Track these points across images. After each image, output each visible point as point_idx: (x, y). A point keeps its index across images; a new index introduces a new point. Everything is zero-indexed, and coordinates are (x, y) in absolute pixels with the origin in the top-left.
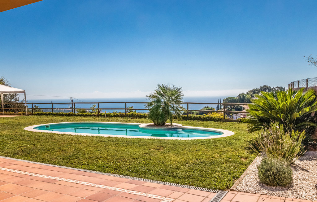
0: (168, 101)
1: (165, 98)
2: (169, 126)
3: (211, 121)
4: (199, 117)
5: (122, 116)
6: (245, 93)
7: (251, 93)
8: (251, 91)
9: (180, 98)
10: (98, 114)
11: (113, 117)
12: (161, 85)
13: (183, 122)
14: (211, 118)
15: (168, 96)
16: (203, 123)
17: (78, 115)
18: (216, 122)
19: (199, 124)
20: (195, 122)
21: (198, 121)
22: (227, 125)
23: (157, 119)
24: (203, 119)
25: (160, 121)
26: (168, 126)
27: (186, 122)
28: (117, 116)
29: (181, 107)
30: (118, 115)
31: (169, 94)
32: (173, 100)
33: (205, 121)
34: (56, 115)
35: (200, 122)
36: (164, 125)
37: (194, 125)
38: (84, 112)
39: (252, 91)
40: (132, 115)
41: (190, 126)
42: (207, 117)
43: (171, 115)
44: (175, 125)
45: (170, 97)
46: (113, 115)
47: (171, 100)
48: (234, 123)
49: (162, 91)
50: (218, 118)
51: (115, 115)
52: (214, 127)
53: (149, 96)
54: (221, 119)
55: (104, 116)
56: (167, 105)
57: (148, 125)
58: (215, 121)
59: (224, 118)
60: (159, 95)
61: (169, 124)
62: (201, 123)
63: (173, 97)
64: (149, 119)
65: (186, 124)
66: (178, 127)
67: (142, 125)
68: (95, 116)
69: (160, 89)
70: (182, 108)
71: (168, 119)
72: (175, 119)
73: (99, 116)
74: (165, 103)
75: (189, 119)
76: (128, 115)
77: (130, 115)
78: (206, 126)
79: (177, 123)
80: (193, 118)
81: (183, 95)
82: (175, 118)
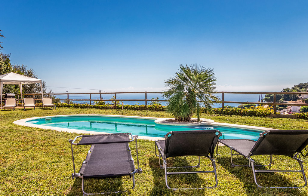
0: (195, 88)
1: (189, 84)
2: (196, 121)
3: (256, 116)
4: (239, 111)
5: (142, 109)
6: (290, 88)
7: (298, 88)
8: (297, 86)
9: (212, 84)
10: (115, 106)
11: (131, 109)
12: (185, 66)
13: (216, 117)
14: (255, 113)
15: (194, 81)
16: (243, 119)
17: (94, 107)
18: (263, 118)
19: (238, 120)
20: (233, 117)
21: (237, 116)
22: (281, 122)
23: (179, 112)
24: (244, 113)
25: (182, 115)
26: (193, 121)
27: (219, 117)
28: (135, 108)
29: (212, 97)
30: (137, 108)
31: (195, 78)
32: (201, 86)
33: (247, 116)
34: (72, 107)
35: (239, 118)
36: (188, 120)
37: (232, 122)
38: (103, 104)
39: (299, 85)
40: (154, 108)
41: (225, 123)
42: (250, 112)
43: (198, 107)
44: (204, 120)
45: (196, 83)
46: (131, 107)
47: (198, 86)
48: (290, 119)
49: (186, 74)
50: (266, 113)
51: (133, 108)
52: (261, 125)
53: (168, 82)
54: (269, 115)
55: (121, 108)
56: (192, 93)
57: (166, 120)
58: (260, 116)
59: (275, 113)
60: (181, 79)
61: (196, 119)
62: (241, 119)
63: (201, 83)
64: (168, 112)
65: (220, 120)
66: (207, 124)
67: (159, 120)
68: (111, 108)
69: (183, 71)
70: (215, 97)
71: (194, 112)
72: (203, 112)
73: (115, 108)
74: (189, 89)
75: (224, 114)
76: (148, 108)
77: (150, 107)
78: (249, 123)
79: (208, 118)
80: (231, 112)
81: (215, 80)
82: (205, 112)
